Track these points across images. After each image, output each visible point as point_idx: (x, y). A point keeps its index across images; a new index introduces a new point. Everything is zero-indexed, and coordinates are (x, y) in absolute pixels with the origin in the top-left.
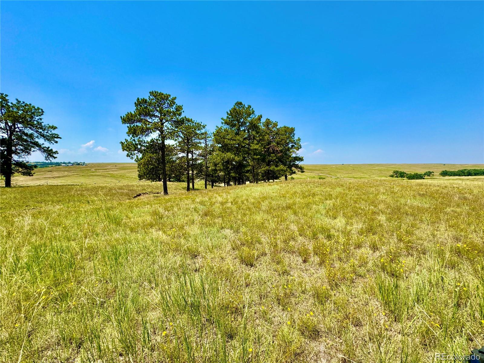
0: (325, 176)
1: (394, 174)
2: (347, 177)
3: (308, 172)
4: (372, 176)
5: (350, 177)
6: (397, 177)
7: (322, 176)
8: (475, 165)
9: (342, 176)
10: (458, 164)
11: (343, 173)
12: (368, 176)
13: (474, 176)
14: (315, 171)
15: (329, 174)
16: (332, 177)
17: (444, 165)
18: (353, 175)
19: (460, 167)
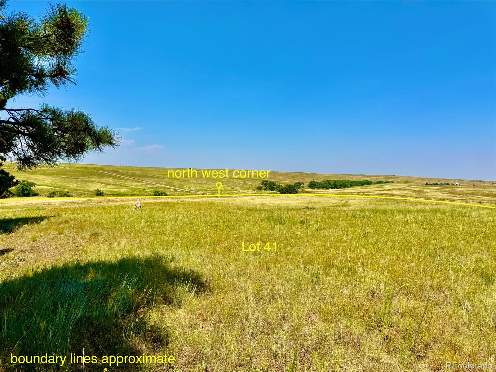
0: (164, 188)
1: (263, 185)
2: (200, 190)
3: (132, 181)
4: (235, 188)
5: (205, 190)
6: (266, 190)
7: (159, 187)
8: (333, 176)
9: (193, 189)
10: (318, 174)
11: (194, 183)
12: (229, 188)
13: (340, 188)
14: (146, 179)
15: (171, 185)
16: (176, 190)
17: (307, 174)
18: (209, 186)
19: (321, 177)
